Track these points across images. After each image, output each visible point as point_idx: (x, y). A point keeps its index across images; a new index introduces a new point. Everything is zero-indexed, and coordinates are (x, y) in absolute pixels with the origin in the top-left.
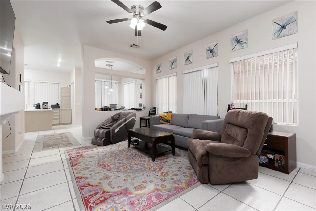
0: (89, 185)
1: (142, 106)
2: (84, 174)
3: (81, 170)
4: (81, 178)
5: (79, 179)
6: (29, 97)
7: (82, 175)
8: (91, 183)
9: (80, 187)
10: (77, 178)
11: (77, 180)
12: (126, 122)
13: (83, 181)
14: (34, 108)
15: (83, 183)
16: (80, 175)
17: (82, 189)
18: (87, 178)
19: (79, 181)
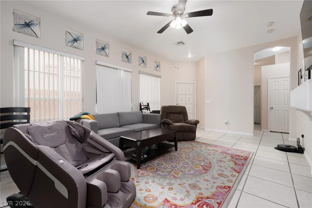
0: (236, 164)
2: (230, 171)
3: (228, 177)
4: (235, 170)
5: (238, 171)
7: (233, 172)
8: (233, 163)
9: (243, 166)
10: (238, 172)
11: (240, 171)
13: (237, 168)
15: (239, 167)
16: (235, 173)
17: (243, 164)
18: (232, 168)
19: (239, 169)
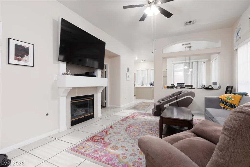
1: (217, 85)
6: (148, 79)
12: (178, 100)
14: (150, 85)
